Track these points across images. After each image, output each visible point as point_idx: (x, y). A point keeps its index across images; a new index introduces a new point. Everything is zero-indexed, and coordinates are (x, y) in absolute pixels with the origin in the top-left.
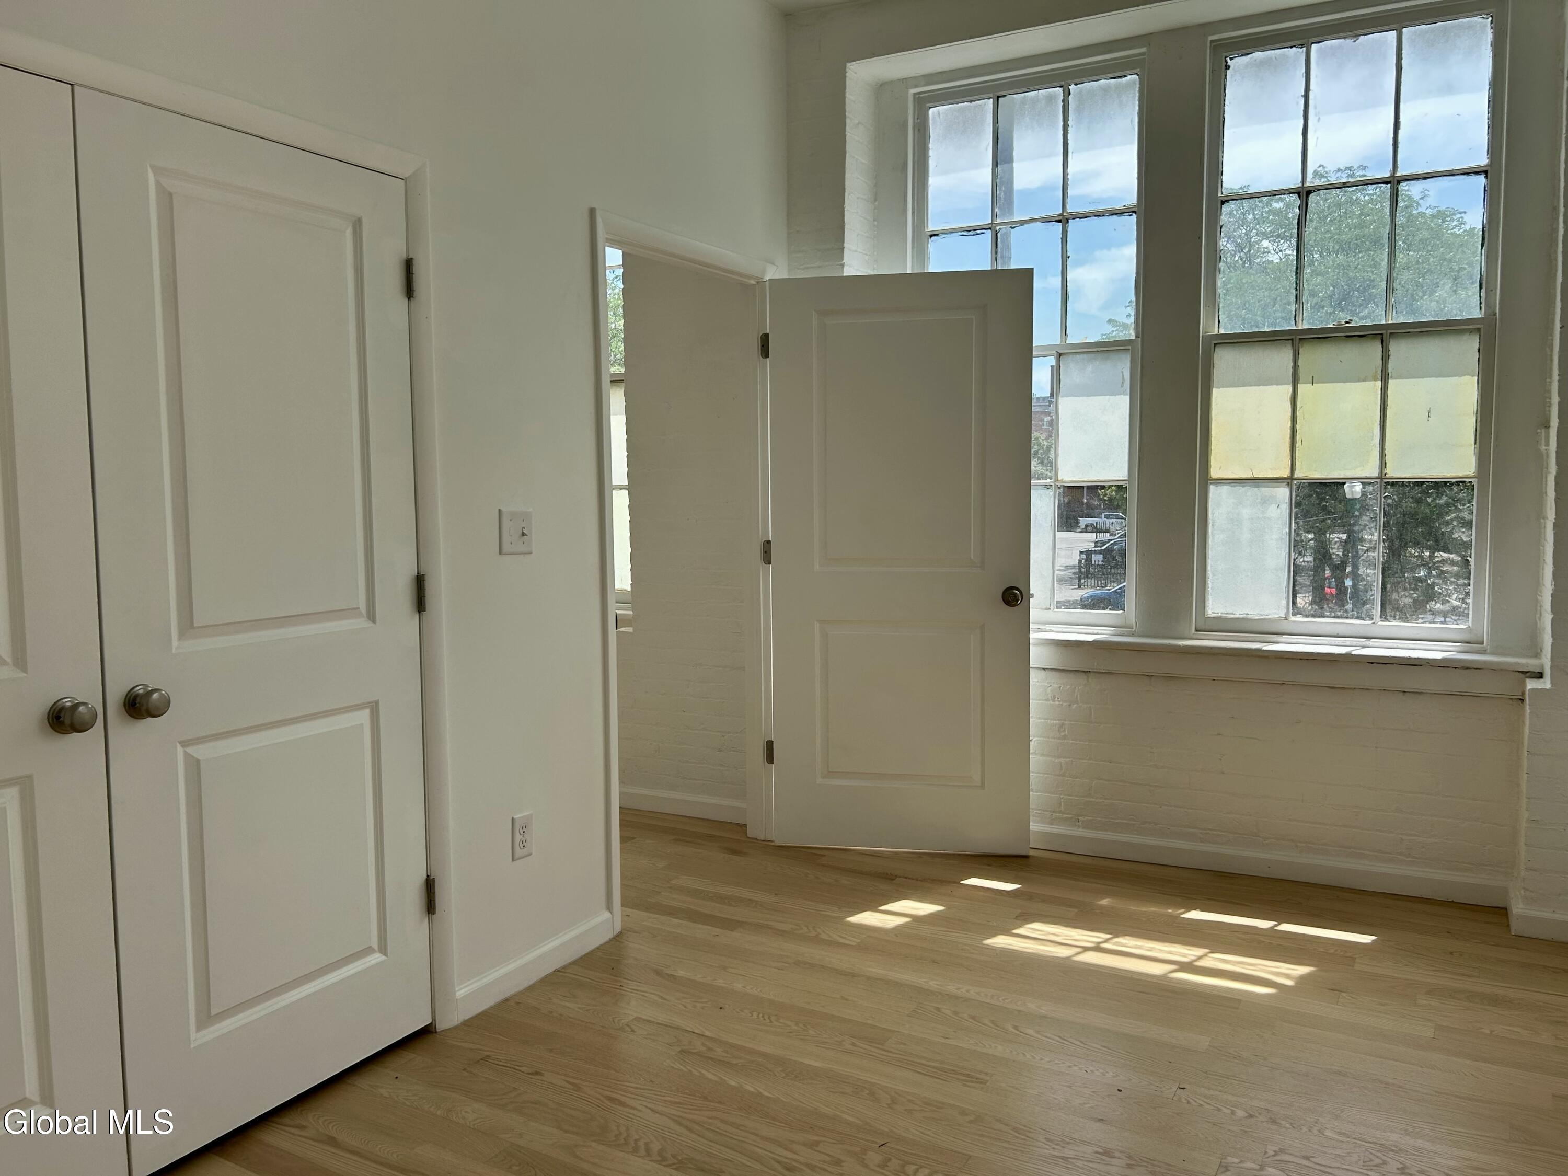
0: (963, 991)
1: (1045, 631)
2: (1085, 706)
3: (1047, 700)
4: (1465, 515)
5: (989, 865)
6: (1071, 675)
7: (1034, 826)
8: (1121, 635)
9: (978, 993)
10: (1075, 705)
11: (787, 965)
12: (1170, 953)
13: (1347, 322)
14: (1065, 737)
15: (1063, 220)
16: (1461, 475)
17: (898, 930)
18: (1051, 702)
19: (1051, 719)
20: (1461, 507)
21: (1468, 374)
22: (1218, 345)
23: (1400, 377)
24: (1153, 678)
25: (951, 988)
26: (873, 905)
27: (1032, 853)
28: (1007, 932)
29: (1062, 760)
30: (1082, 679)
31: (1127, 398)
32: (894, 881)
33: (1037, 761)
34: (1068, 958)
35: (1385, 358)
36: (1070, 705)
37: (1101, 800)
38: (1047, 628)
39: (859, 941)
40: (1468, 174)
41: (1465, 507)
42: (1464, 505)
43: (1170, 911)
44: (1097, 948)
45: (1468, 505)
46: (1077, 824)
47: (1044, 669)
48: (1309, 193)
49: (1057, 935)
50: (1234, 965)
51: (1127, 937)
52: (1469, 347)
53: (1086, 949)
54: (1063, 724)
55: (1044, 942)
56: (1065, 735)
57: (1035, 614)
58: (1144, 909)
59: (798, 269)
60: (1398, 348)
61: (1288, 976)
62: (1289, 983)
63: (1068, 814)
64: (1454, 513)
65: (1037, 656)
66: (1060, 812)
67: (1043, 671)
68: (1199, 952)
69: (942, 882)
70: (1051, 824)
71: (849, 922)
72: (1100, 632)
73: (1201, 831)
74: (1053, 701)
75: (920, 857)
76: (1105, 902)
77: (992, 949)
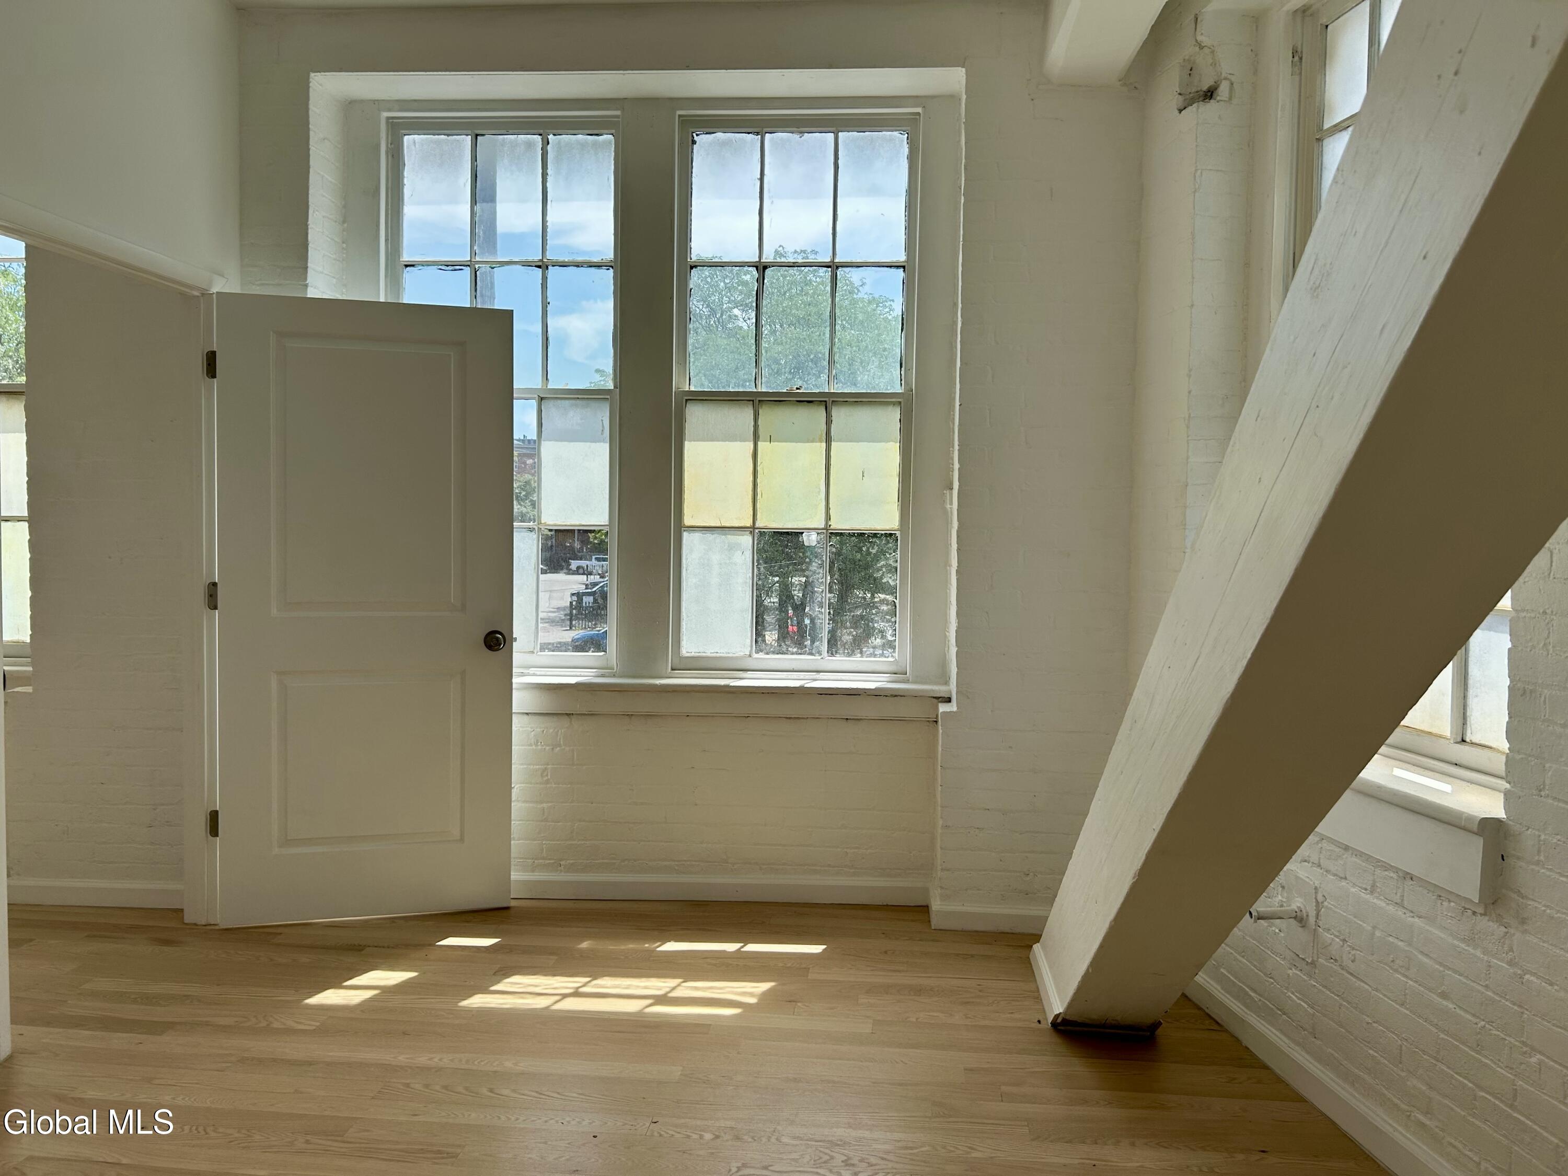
0: (436, 1060)
1: (529, 675)
2: (567, 749)
3: (531, 745)
4: (891, 562)
5: (467, 922)
6: (555, 718)
7: (515, 876)
8: (603, 676)
9: (452, 1060)
10: (558, 748)
11: (230, 1064)
12: (646, 988)
13: (797, 389)
14: (547, 782)
15: (543, 266)
16: (888, 528)
17: (364, 1006)
18: (534, 747)
19: (534, 765)
20: (888, 556)
21: (893, 441)
22: (689, 401)
23: (840, 440)
24: (633, 717)
25: (422, 1059)
26: (336, 983)
27: (513, 903)
28: (485, 990)
29: (545, 805)
30: (565, 721)
31: (606, 446)
32: (363, 952)
33: (519, 807)
34: (547, 1008)
35: (829, 422)
36: (553, 749)
37: (583, 842)
38: (531, 672)
39: (318, 1024)
40: (891, 267)
41: (891, 555)
42: (890, 554)
43: (647, 945)
44: (576, 994)
45: (894, 554)
46: (559, 868)
47: (527, 714)
48: (765, 268)
49: (536, 986)
50: (704, 991)
51: (605, 978)
52: (894, 415)
53: (565, 996)
54: (546, 769)
55: (522, 995)
56: (548, 780)
57: (517, 658)
58: (623, 947)
59: (254, 284)
60: (840, 415)
61: (751, 995)
62: (753, 1000)
63: (550, 859)
64: (884, 560)
65: (520, 700)
66: (543, 858)
67: (526, 716)
68: (672, 982)
69: (419, 946)
70: (533, 871)
71: (307, 1004)
72: (582, 674)
73: (677, 863)
74: (536, 745)
75: (394, 922)
76: (585, 945)
77: (469, 1011)
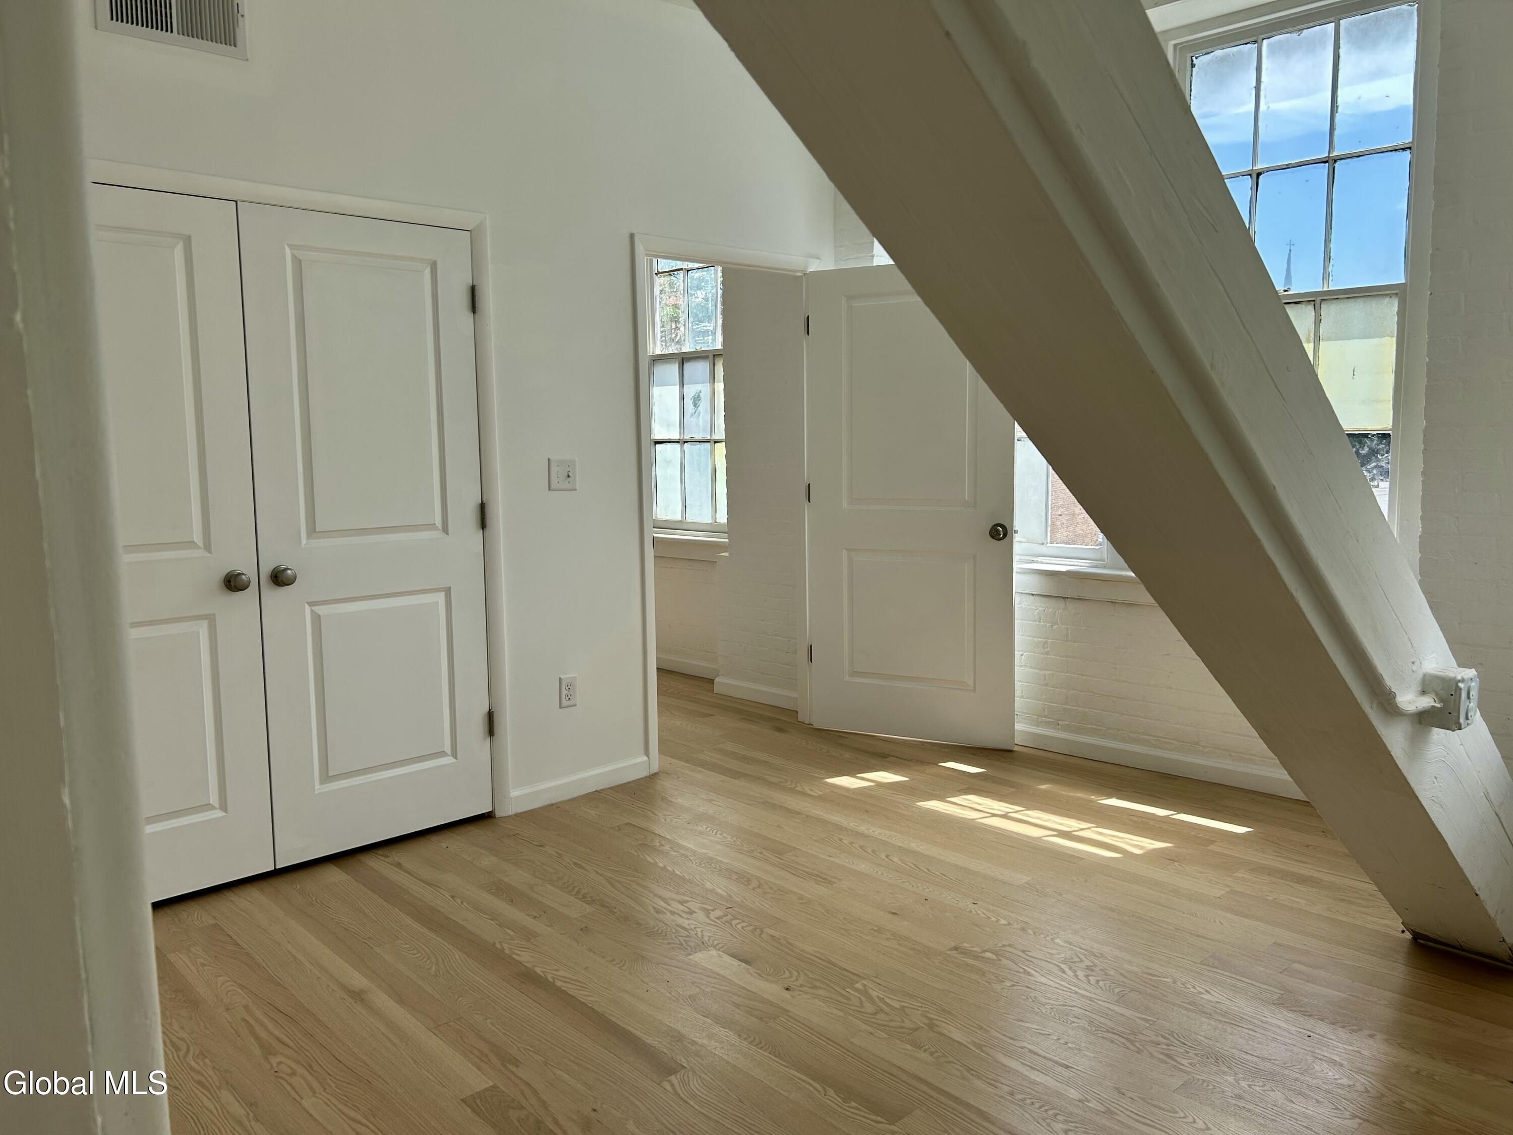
0: (870, 831)
1: (1037, 562)
2: (1063, 626)
3: (1035, 621)
4: (1383, 464)
5: (974, 755)
6: (1053, 601)
7: (1017, 726)
8: (1096, 567)
9: (880, 834)
10: (1056, 626)
11: (756, 803)
12: (1061, 824)
13: (1285, 291)
14: (1047, 653)
16: (1380, 428)
17: (861, 791)
18: (1037, 623)
19: (1037, 638)
20: (1380, 457)
21: (1389, 336)
23: (1329, 339)
24: (1117, 604)
25: (863, 829)
26: (852, 773)
27: (1016, 748)
28: (941, 798)
29: (1047, 673)
30: (1061, 604)
32: (886, 759)
33: (1020, 672)
35: (1318, 321)
36: (1052, 626)
37: (1076, 708)
38: (1039, 560)
39: (821, 793)
40: (1396, 150)
41: (1384, 457)
42: (1383, 455)
43: (1093, 797)
44: (1005, 816)
45: (1386, 455)
46: (1058, 727)
47: (1032, 594)
48: (1259, 175)
49: (980, 804)
50: (1105, 837)
51: (1036, 811)
52: (1390, 309)
53: (994, 815)
54: (1046, 642)
55: (964, 808)
56: (1048, 651)
57: (1017, 548)
58: (1072, 794)
59: (841, 260)
60: (1329, 311)
61: (1141, 848)
62: (1138, 852)
63: (1050, 718)
65: (1020, 582)
66: (1045, 717)
67: (1031, 596)
68: (1084, 825)
69: (922, 762)
70: (1038, 726)
71: (826, 782)
72: (1079, 564)
74: (1040, 622)
75: (923, 745)
76: (1043, 787)
77: (920, 808)
